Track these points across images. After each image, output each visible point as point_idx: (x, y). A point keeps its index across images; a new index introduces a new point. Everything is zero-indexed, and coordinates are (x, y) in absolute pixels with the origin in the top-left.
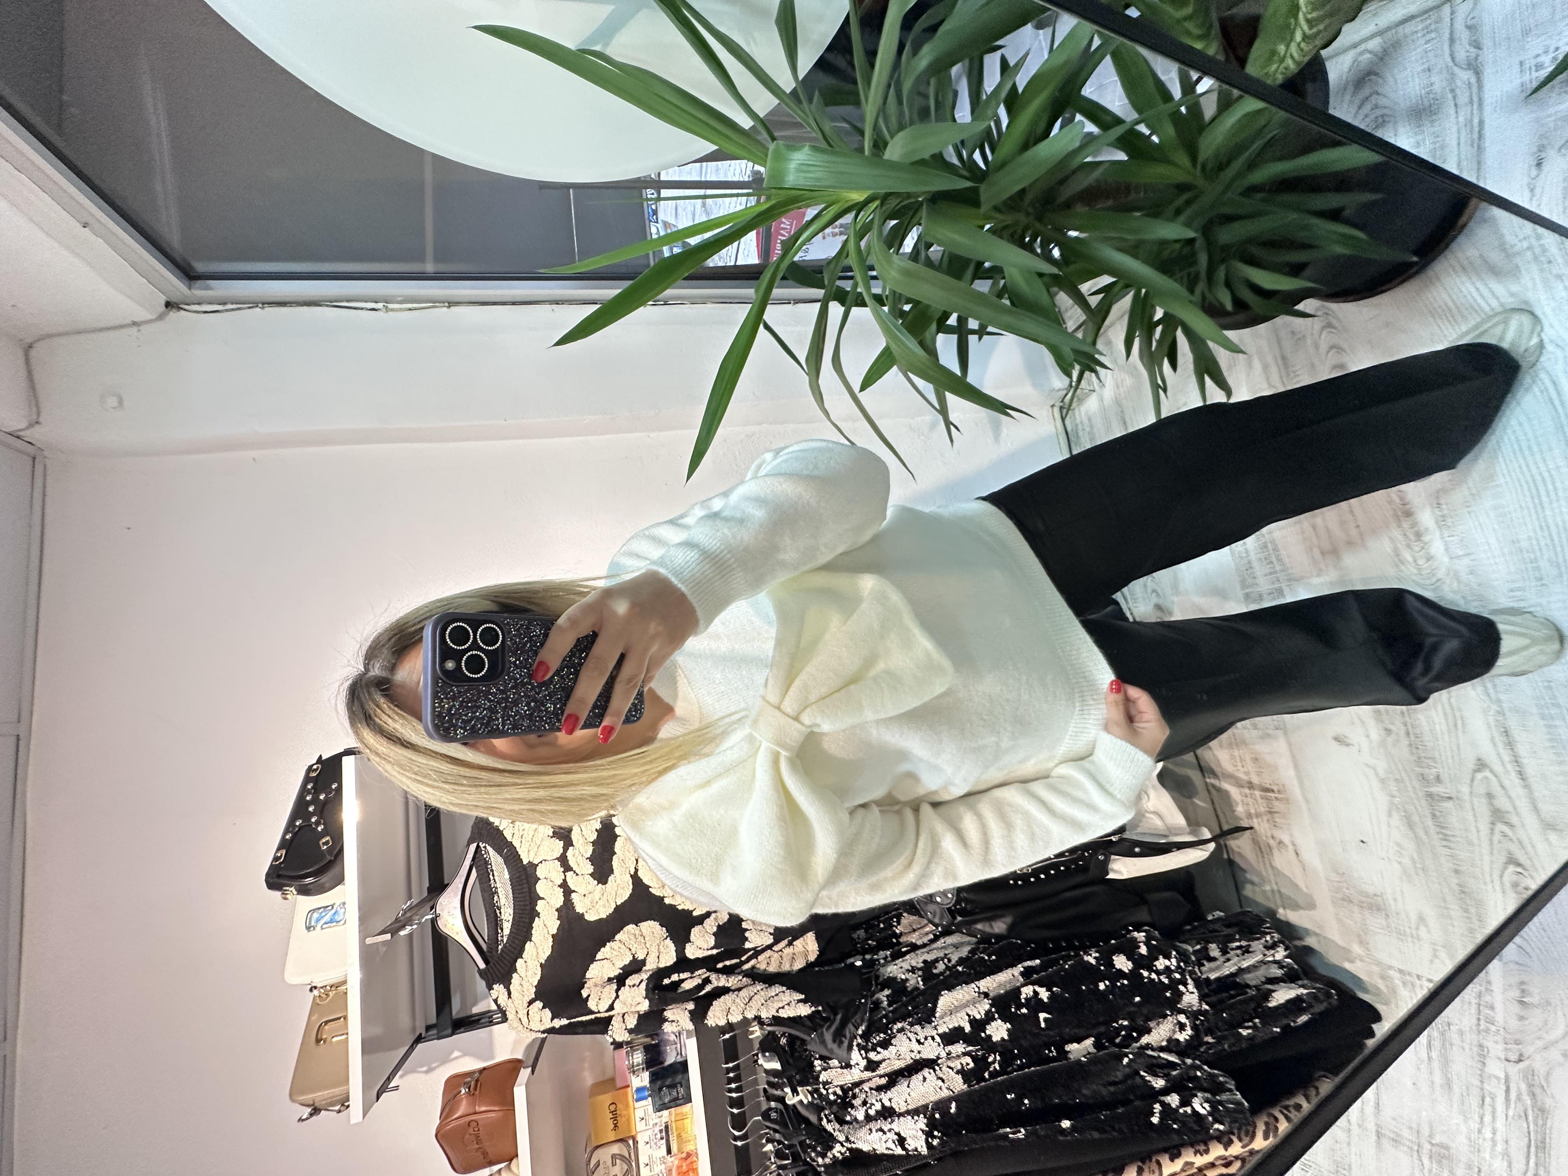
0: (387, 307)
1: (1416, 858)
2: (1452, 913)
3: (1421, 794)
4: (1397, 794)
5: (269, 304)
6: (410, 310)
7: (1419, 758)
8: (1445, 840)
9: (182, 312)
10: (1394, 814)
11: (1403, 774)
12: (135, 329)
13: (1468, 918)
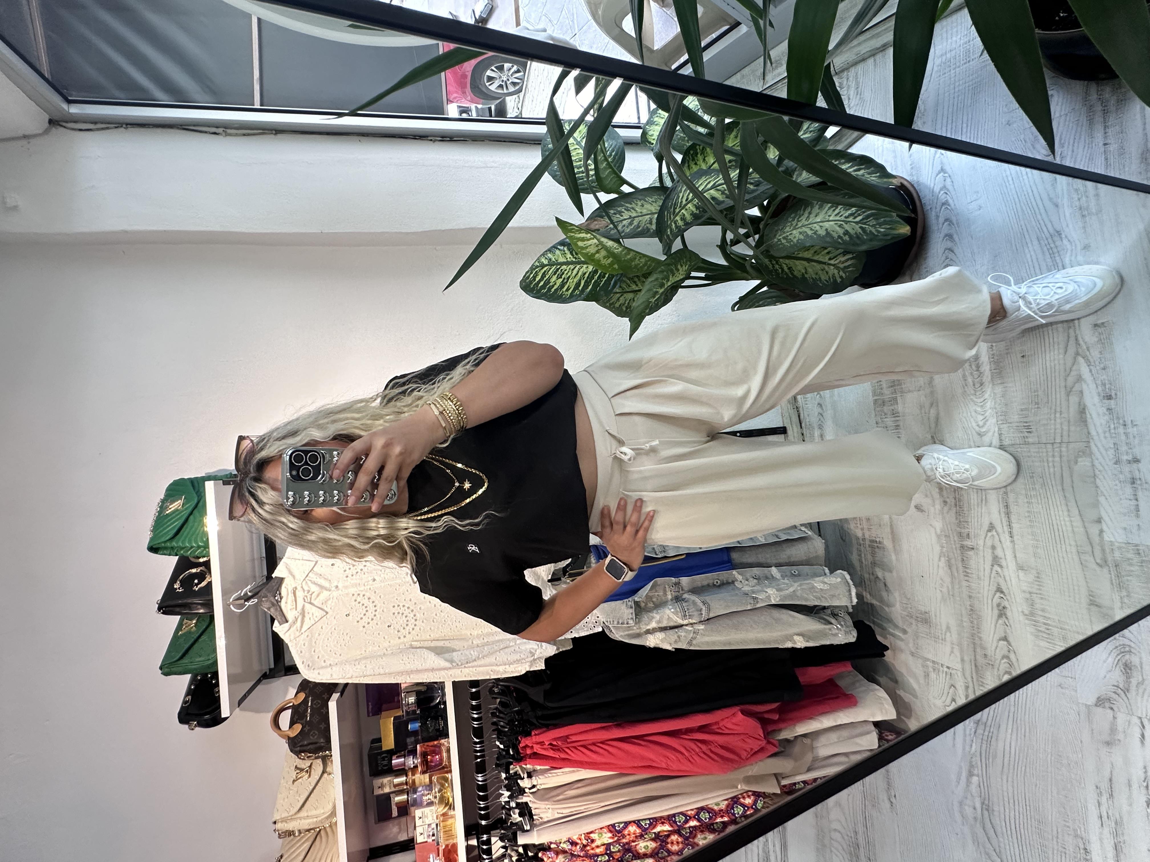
0: (226, 132)
1: (950, 587)
2: (965, 624)
3: (958, 546)
4: (945, 545)
5: (131, 124)
6: (244, 135)
7: (960, 522)
8: (967, 576)
9: (62, 129)
10: (943, 559)
11: (950, 532)
12: (24, 142)
13: (973, 627)
